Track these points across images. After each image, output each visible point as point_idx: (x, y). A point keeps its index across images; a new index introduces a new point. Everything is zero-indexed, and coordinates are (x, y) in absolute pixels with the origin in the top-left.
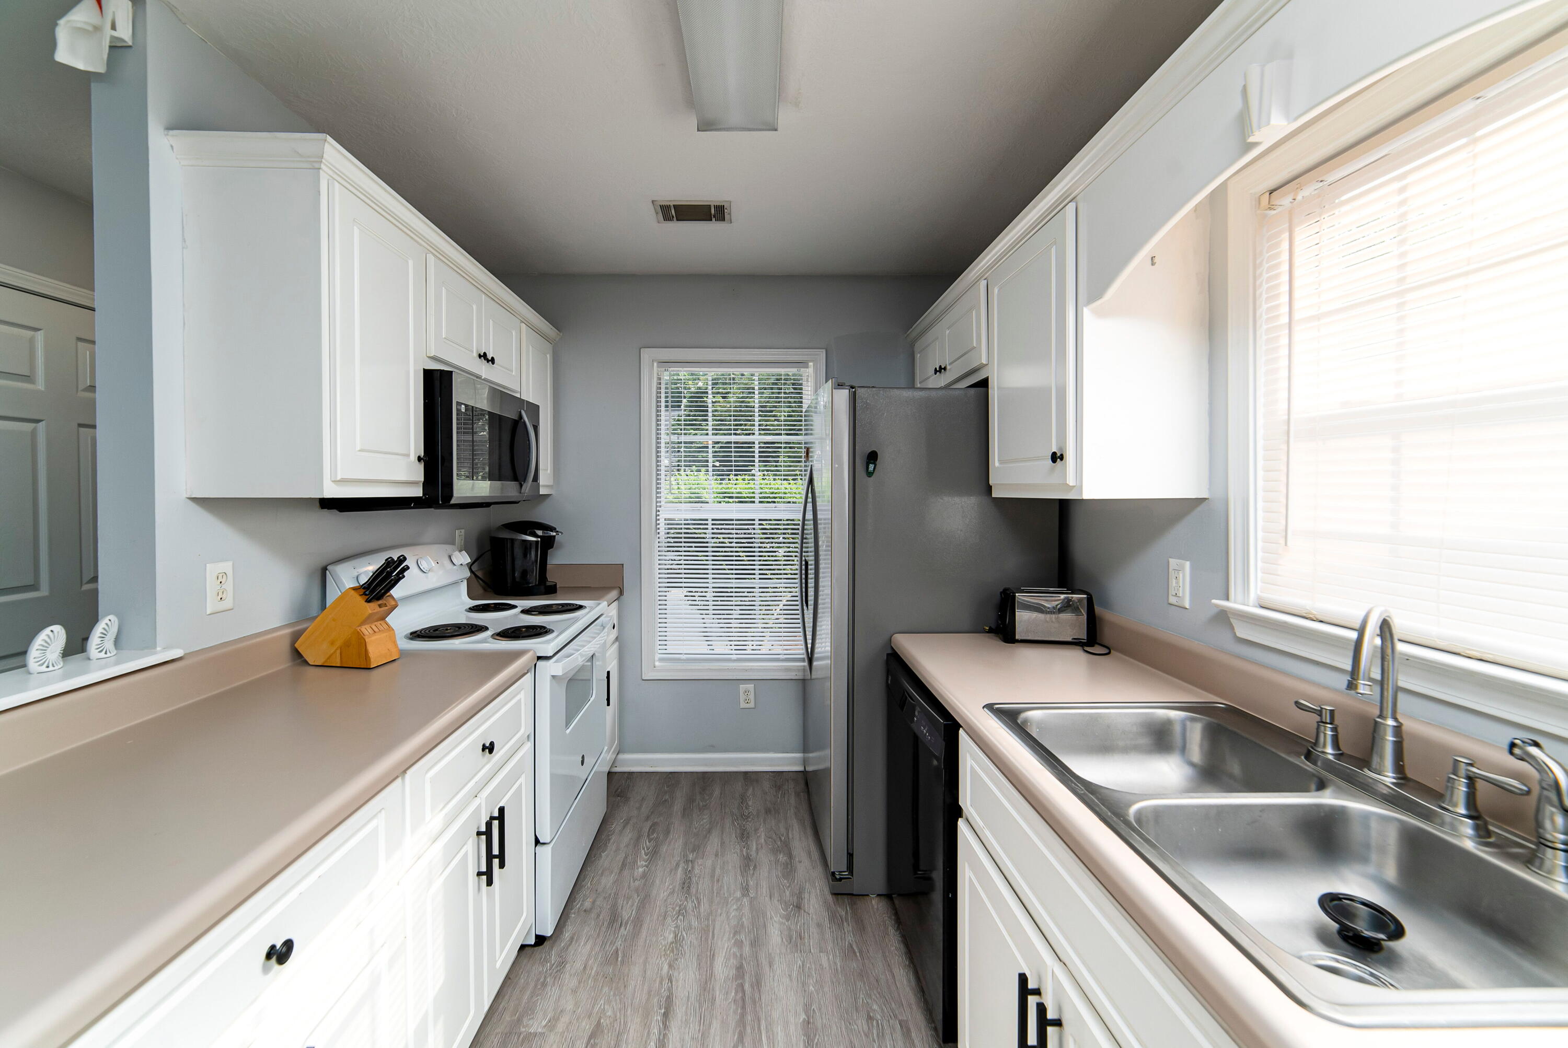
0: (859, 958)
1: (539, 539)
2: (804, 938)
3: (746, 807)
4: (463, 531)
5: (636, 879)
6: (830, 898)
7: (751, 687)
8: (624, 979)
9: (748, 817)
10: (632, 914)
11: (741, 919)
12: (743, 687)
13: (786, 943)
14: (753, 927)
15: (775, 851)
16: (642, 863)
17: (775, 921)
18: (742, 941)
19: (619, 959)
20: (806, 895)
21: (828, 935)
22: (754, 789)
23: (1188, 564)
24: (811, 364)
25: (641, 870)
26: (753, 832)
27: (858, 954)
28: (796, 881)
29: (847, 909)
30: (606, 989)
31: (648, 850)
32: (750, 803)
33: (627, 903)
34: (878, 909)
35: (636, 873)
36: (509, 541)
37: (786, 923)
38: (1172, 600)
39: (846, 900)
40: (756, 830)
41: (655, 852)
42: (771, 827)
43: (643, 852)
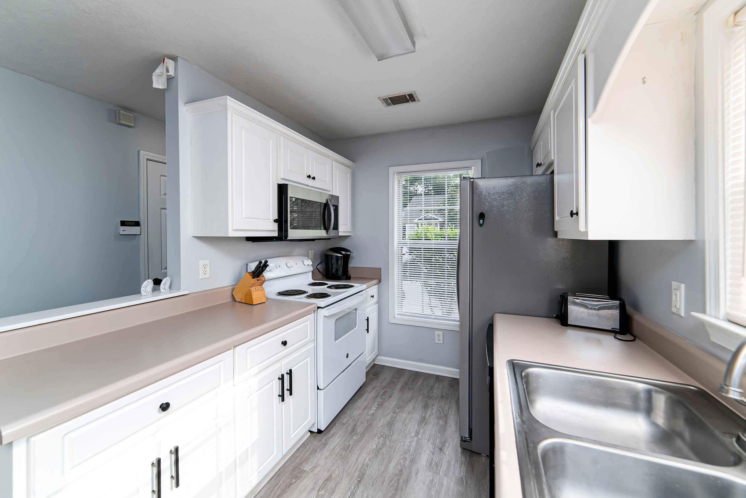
0: (465, 486)
1: (342, 255)
2: (438, 466)
3: (432, 393)
4: (313, 251)
5: (369, 415)
6: (459, 450)
7: (441, 333)
8: (348, 459)
9: (431, 398)
10: (361, 431)
11: (410, 447)
12: (437, 333)
13: (428, 466)
14: (414, 453)
15: (439, 418)
16: (374, 408)
17: (426, 453)
18: (407, 458)
19: (349, 449)
20: (447, 445)
21: (452, 469)
22: (439, 384)
23: (683, 286)
24: (473, 168)
25: (372, 411)
26: (431, 406)
27: (464, 484)
28: (444, 436)
29: (467, 458)
30: (339, 461)
31: (379, 403)
32: (435, 391)
33: (361, 425)
34: (484, 463)
35: (370, 413)
36: (330, 256)
37: (432, 456)
38: (674, 310)
39: (468, 453)
40: (433, 405)
41: (382, 404)
42: (441, 405)
43: (376, 403)
